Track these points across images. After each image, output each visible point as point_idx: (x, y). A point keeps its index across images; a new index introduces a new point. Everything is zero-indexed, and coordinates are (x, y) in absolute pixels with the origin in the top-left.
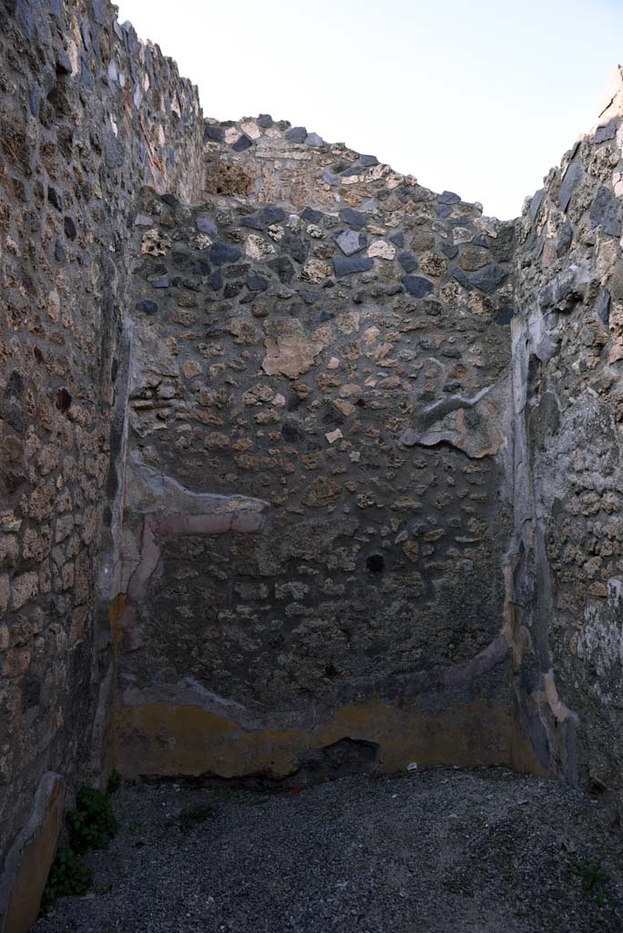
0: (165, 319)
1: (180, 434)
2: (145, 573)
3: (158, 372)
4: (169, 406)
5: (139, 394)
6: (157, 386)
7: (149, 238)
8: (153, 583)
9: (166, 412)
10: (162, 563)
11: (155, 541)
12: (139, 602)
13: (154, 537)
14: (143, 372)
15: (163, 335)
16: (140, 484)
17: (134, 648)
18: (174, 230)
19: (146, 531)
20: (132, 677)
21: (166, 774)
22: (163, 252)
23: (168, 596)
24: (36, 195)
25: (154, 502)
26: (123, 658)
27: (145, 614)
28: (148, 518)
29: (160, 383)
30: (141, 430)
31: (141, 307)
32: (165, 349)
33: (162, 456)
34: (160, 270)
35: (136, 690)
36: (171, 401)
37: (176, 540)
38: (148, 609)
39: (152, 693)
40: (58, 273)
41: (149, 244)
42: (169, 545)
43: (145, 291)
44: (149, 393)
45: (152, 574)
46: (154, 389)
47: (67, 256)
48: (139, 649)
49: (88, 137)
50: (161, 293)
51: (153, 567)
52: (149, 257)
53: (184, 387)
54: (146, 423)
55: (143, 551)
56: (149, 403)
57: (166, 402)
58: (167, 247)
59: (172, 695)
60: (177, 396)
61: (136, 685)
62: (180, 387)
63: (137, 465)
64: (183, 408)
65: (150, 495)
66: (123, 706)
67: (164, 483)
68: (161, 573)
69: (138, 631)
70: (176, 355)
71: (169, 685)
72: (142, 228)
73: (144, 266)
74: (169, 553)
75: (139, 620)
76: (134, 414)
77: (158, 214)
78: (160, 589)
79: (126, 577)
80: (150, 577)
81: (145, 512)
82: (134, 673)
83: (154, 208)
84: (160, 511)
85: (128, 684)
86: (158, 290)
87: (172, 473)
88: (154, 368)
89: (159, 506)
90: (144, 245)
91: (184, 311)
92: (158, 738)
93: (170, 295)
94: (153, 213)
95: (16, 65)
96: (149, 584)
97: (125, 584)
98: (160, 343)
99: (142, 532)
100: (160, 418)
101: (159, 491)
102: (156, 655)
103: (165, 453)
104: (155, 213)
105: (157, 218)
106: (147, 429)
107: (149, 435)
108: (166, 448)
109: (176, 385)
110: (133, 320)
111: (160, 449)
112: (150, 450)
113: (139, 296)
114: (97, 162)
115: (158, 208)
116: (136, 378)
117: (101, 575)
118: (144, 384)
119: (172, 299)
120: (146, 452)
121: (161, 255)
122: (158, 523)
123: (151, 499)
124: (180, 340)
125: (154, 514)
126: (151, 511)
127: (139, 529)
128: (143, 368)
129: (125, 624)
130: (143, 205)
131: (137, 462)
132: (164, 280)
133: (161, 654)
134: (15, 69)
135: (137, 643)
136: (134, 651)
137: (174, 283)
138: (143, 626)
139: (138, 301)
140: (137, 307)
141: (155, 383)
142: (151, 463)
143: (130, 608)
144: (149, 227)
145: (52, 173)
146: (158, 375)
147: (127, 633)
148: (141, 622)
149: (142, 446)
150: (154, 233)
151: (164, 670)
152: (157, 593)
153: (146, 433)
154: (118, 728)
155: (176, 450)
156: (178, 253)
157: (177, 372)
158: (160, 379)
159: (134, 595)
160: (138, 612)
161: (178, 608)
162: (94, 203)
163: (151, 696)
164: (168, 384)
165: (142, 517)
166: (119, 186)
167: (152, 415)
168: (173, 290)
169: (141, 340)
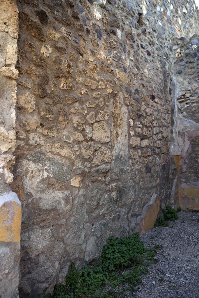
0: (185, 74)
1: (193, 107)
2: (186, 149)
3: (184, 90)
4: (189, 99)
5: (180, 98)
6: (185, 94)
7: (177, 52)
8: (189, 152)
9: (188, 101)
10: (191, 146)
11: (188, 140)
12: (185, 158)
13: (188, 139)
14: (180, 91)
15: (185, 79)
16: (182, 124)
17: (184, 171)
18: (185, 47)
19: (185, 137)
20: (184, 180)
21: (195, 210)
22: (182, 55)
23: (193, 156)
24: (137, 46)
25: (187, 128)
26: (181, 174)
27: (187, 161)
28: (186, 133)
29: (186, 93)
30: (181, 108)
31: (178, 73)
32: (186, 83)
33: (188, 114)
34: (182, 60)
35: (185, 184)
36: (190, 98)
37: (195, 139)
38: (187, 160)
39: (190, 185)
40: (146, 65)
41: (178, 54)
42: (193, 140)
43: (178, 68)
44: (183, 97)
45: (188, 149)
46: (184, 95)
47: (149, 60)
48: (185, 172)
49: (151, 28)
50: (183, 67)
51: (188, 147)
52: (178, 58)
53: (193, 93)
54: (183, 106)
55: (185, 143)
56: (183, 100)
57: (188, 99)
58: (183, 53)
59: (196, 186)
60: (191, 96)
61: (185, 182)
62: (192, 93)
63: (181, 118)
64: (193, 99)
65: (186, 126)
66: (181, 188)
67: (189, 122)
68: (191, 149)
69: (185, 167)
70: (189, 84)
71: (195, 182)
72: (175, 50)
73: (177, 61)
74: (193, 143)
75: (185, 163)
76: (179, 104)
77: (179, 44)
78: (190, 154)
79: (180, 151)
80: (188, 150)
81: (184, 131)
82: (184, 179)
83: (178, 43)
84: (189, 131)
85: (182, 182)
86: (182, 66)
87: (192, 119)
88: (183, 89)
89: (188, 129)
90: (176, 55)
91: (190, 70)
92: (192, 199)
93: (185, 67)
94: (178, 45)
95: (127, 18)
96: (187, 152)
97: (180, 152)
98: (184, 81)
99: (184, 137)
100: (187, 104)
101: (188, 125)
102: (190, 173)
103: (189, 113)
104: (178, 44)
105: (179, 46)
106: (183, 107)
107: (184, 109)
108: (189, 112)
109: (190, 93)
110: (175, 77)
111: (187, 113)
112: (185, 113)
113: (177, 70)
114: (155, 35)
115: (179, 42)
116: (178, 93)
117: (171, 148)
118: (181, 94)
119: (186, 68)
120: (183, 114)
121: (181, 56)
122: (189, 134)
123: (186, 127)
124: (190, 79)
125: (187, 131)
126: (186, 131)
127: (183, 136)
128: (180, 90)
129: (181, 164)
130: (174, 43)
131: (181, 117)
132: (183, 63)
133: (192, 173)
134: (127, 19)
135: (184, 170)
136: (184, 172)
137: (186, 63)
138: (186, 165)
139: (176, 71)
140: (176, 73)
141: (184, 93)
142: (185, 117)
143: (182, 160)
144: (177, 49)
145: (141, 40)
146: (184, 91)
147: (181, 167)
148: (186, 164)
149: (182, 113)
150: (179, 50)
151: (193, 178)
152: (190, 155)
153: (183, 109)
154: (180, 195)
155: (192, 112)
156: (187, 54)
157: (190, 89)
158: (185, 92)
159: (183, 156)
160: (184, 161)
161: (197, 159)
162: (156, 46)
163: (190, 186)
164: (188, 93)
165: (184, 133)
166: (165, 40)
167: (184, 103)
168: (186, 65)
169: (178, 82)
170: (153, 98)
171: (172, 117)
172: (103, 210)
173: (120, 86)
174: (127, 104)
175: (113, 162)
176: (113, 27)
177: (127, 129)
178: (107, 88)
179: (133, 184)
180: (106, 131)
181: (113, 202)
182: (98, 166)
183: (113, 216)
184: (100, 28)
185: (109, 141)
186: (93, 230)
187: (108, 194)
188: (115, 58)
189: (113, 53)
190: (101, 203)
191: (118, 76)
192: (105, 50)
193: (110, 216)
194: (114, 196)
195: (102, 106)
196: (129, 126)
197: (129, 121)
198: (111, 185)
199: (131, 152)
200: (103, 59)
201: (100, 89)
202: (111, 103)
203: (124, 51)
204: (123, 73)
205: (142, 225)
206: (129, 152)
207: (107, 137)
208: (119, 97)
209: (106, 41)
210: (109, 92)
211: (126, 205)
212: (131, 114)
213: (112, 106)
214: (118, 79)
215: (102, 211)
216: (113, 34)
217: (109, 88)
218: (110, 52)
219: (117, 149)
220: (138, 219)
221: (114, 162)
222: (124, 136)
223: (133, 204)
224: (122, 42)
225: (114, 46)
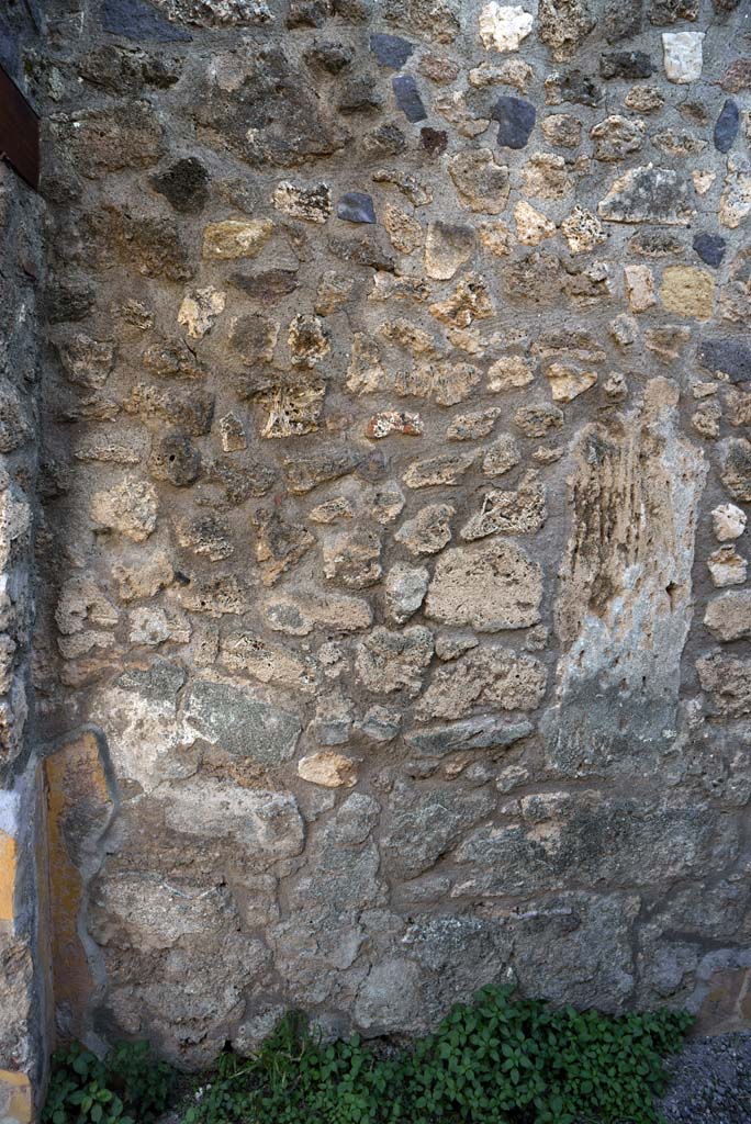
172: (468, 884)
173: (660, 344)
174: (701, 434)
175: (558, 706)
176: (630, 33)
177: (689, 554)
178: (555, 377)
179: (702, 806)
180: (516, 581)
181: (533, 864)
182: (448, 721)
183: (534, 913)
184: (520, 89)
185: (529, 623)
186: (405, 939)
187: (510, 827)
188: (628, 210)
189: (616, 185)
190: (460, 856)
191: (641, 297)
192: (554, 192)
193: (517, 912)
194: (546, 840)
195: (501, 470)
196: (706, 538)
197: (712, 517)
198: (529, 798)
199: (701, 664)
200: (535, 241)
201: (496, 393)
202: (571, 445)
203: (715, 140)
204: (690, 270)
206: (692, 661)
207: (519, 603)
208: (641, 403)
209: (560, 140)
210: (560, 397)
211: (628, 887)
212: (726, 480)
213: (580, 458)
214: (648, 313)
215: (463, 886)
216: (625, 77)
217: (565, 376)
218: (587, 185)
219: (594, 651)
220: (708, 959)
221: (562, 707)
222: (663, 588)
223: (688, 892)
224: (701, 95)
225: (624, 143)
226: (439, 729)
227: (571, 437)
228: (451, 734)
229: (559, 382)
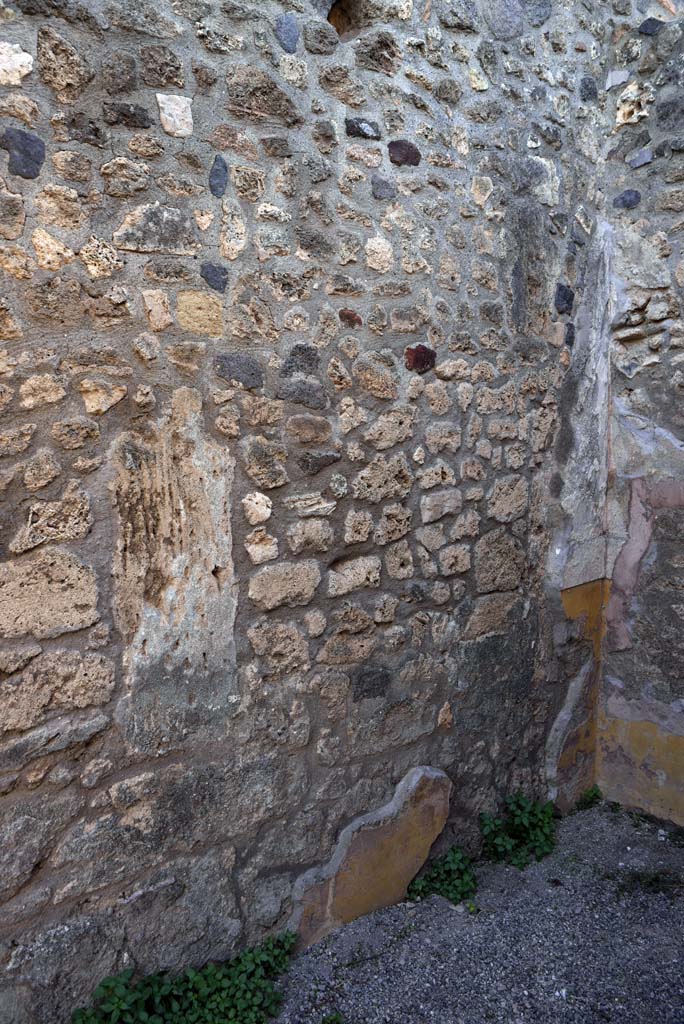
0: (650, 210)
1: (675, 368)
2: (633, 556)
3: (644, 285)
4: (662, 330)
5: (623, 321)
6: (645, 306)
7: (624, 101)
8: (645, 569)
9: (658, 339)
10: (654, 544)
11: (645, 515)
12: (627, 592)
13: (643, 510)
14: (627, 290)
15: (647, 233)
16: (626, 441)
17: (622, 648)
18: (658, 71)
19: (634, 502)
20: (618, 683)
21: (652, 813)
22: (644, 113)
23: (662, 589)
24: (317, 139)
25: (643, 463)
26: (610, 657)
27: (635, 608)
28: (637, 485)
29: (649, 301)
30: (629, 368)
31: (620, 202)
32: (651, 251)
33: (653, 400)
34: (644, 139)
35: (622, 700)
36: (665, 323)
37: (672, 515)
38: (638, 602)
39: (640, 709)
40: (384, 213)
41: (626, 108)
42: (663, 519)
43: (623, 178)
44: (635, 318)
45: (642, 558)
46: (641, 310)
47: (401, 188)
48: (627, 650)
50: (643, 173)
51: (644, 548)
52: (629, 129)
53: (679, 300)
54: (635, 359)
55: (630, 527)
56: (637, 330)
57: (658, 326)
58: (649, 102)
59: (663, 717)
60: (671, 315)
61: (622, 693)
62: (673, 301)
63: (622, 416)
64: (678, 331)
65: (638, 454)
66: (607, 714)
67: (655, 438)
68: (654, 557)
69: (625, 628)
70: (666, 256)
71: (660, 703)
72: (615, 90)
73: (622, 141)
74: (663, 531)
75: (628, 614)
76: (619, 348)
77: (635, 59)
78: (652, 578)
79: (611, 559)
80: (640, 562)
81: (631, 477)
82: (620, 678)
83: (629, 53)
84: (651, 476)
85: (613, 690)
86: (639, 171)
87: (666, 423)
88: (638, 282)
89: (649, 469)
90: (620, 114)
91: (673, 189)
92: (645, 766)
93: (654, 173)
94: (629, 61)
95: (238, 14)
96: (639, 570)
97: (610, 566)
98: (645, 246)
99: (629, 503)
100: (654, 350)
101: (649, 449)
102: (645, 662)
103: (657, 396)
104: (631, 59)
105: (635, 66)
106: (636, 366)
107: (638, 373)
108: (657, 389)
109: (667, 299)
110: (611, 223)
111: (652, 392)
112: (639, 395)
113: (617, 189)
114: (470, 45)
115: (635, 49)
116: (617, 296)
117: (551, 555)
118: (628, 306)
119: (658, 178)
120: (633, 398)
121: (642, 118)
122: (649, 492)
123: (639, 460)
124: (671, 233)
125: (642, 479)
126: (639, 475)
127: (626, 498)
128: (626, 285)
129: (610, 617)
130: (615, 55)
131: (622, 411)
132: (646, 152)
133: (652, 663)
134: (240, 19)
135: (622, 645)
136: (621, 651)
137: (659, 152)
138: (632, 622)
139: (616, 195)
140: (615, 204)
141: (641, 302)
142: (638, 410)
143: (615, 597)
144: (625, 85)
145: (351, 101)
146: (644, 290)
147: (614, 628)
148: (631, 617)
149: (631, 390)
150: (632, 91)
151: (656, 682)
152: (648, 583)
153: (634, 371)
154: (602, 739)
155: (671, 392)
156: (663, 105)
157: (668, 281)
158: (647, 294)
159: (620, 583)
160: (625, 604)
161: (674, 606)
162: (470, 102)
163: (639, 712)
164: (658, 301)
165: (630, 483)
166: (545, 53)
167: (643, 346)
168: (660, 162)
169: (621, 247)
170: (422, 360)
171: (565, 421)
172: (70, 885)
173: (180, 358)
174: (225, 435)
175: (129, 695)
176: (128, 88)
177: (227, 539)
178: (87, 391)
179: (272, 754)
180: (71, 586)
181: (130, 847)
182: (22, 732)
183: (140, 892)
184: (26, 123)
185: (89, 623)
186: (10, 966)
187: (102, 819)
188: (142, 241)
189: (129, 219)
190: (56, 861)
191: (159, 318)
192: (70, 222)
193: (124, 897)
194: (139, 821)
195: (43, 483)
196: (241, 524)
197: (243, 504)
198: (116, 786)
199: (251, 633)
200: (55, 266)
201: (29, 410)
202: (109, 453)
203: (211, 186)
204: (200, 294)
205: (323, 903)
206: (244, 631)
207: (76, 606)
208: (169, 411)
209: (71, 175)
210: (93, 410)
211: (221, 842)
212: (250, 472)
213: (118, 465)
214: (167, 332)
215: (65, 889)
216: (127, 125)
217: (96, 390)
218: (102, 217)
219: (155, 638)
220: (299, 882)
221: (133, 695)
222: (209, 572)
223: (274, 830)
224: (195, 148)
225: (132, 182)
226: (13, 742)
227: (109, 446)
228: (27, 743)
229: (91, 397)
